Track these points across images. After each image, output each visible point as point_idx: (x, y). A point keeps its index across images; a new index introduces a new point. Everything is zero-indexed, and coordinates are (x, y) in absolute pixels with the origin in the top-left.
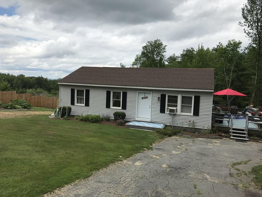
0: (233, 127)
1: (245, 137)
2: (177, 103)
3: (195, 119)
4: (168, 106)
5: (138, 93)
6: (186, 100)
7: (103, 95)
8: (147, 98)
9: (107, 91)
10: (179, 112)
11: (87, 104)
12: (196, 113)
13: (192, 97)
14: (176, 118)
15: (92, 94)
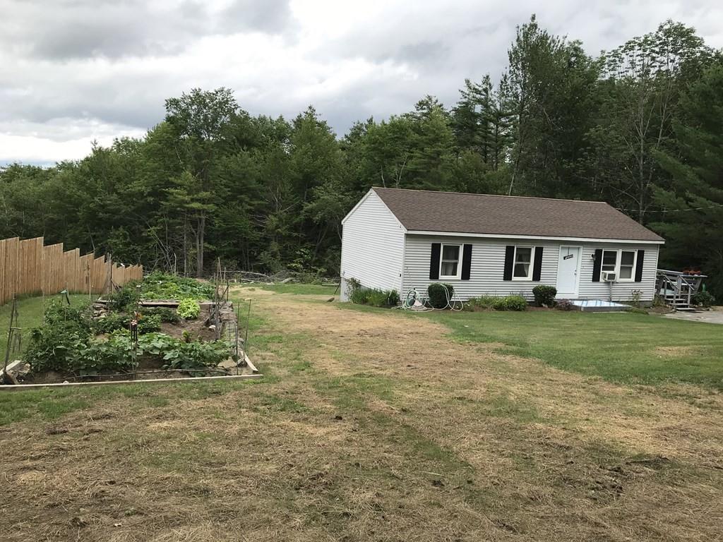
0: (667, 295)
1: (687, 306)
2: (615, 263)
3: (638, 286)
4: (605, 268)
5: (562, 248)
6: (627, 258)
7: (499, 254)
8: (572, 256)
9: (507, 247)
10: (618, 279)
11: (466, 275)
12: (638, 278)
13: (634, 253)
14: (615, 287)
15: (478, 253)
